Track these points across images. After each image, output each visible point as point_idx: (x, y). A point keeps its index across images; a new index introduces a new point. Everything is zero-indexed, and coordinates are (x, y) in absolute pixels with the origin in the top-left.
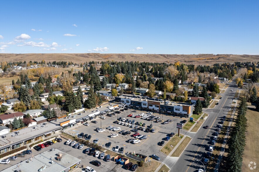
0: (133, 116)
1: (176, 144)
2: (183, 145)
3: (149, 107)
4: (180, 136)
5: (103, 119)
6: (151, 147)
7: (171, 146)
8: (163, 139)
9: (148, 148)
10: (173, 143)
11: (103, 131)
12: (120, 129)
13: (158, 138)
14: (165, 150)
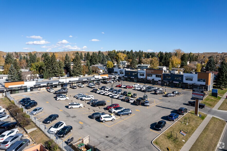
0: (122, 86)
1: (193, 130)
2: (212, 135)
3: (148, 77)
4: (198, 115)
5: (81, 87)
6: (134, 132)
7: (182, 132)
8: (163, 118)
9: (128, 132)
10: (185, 128)
11: (65, 99)
12: (91, 98)
13: (155, 115)
14: (165, 141)
